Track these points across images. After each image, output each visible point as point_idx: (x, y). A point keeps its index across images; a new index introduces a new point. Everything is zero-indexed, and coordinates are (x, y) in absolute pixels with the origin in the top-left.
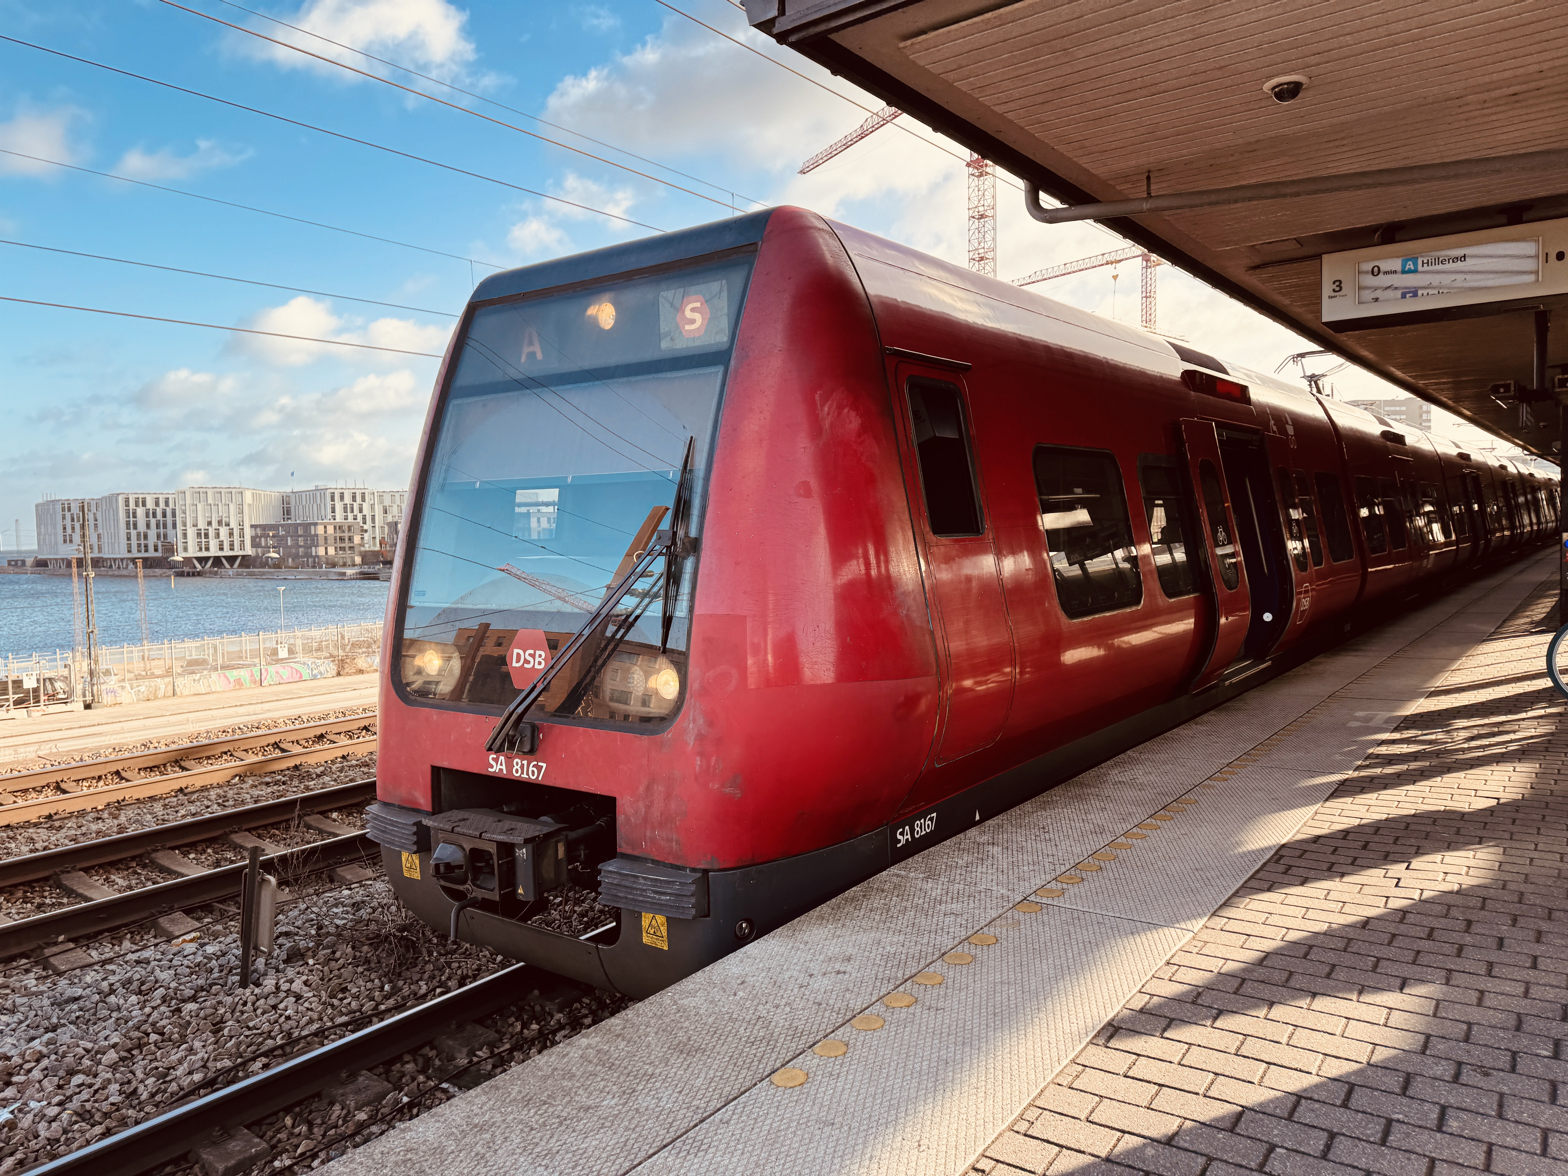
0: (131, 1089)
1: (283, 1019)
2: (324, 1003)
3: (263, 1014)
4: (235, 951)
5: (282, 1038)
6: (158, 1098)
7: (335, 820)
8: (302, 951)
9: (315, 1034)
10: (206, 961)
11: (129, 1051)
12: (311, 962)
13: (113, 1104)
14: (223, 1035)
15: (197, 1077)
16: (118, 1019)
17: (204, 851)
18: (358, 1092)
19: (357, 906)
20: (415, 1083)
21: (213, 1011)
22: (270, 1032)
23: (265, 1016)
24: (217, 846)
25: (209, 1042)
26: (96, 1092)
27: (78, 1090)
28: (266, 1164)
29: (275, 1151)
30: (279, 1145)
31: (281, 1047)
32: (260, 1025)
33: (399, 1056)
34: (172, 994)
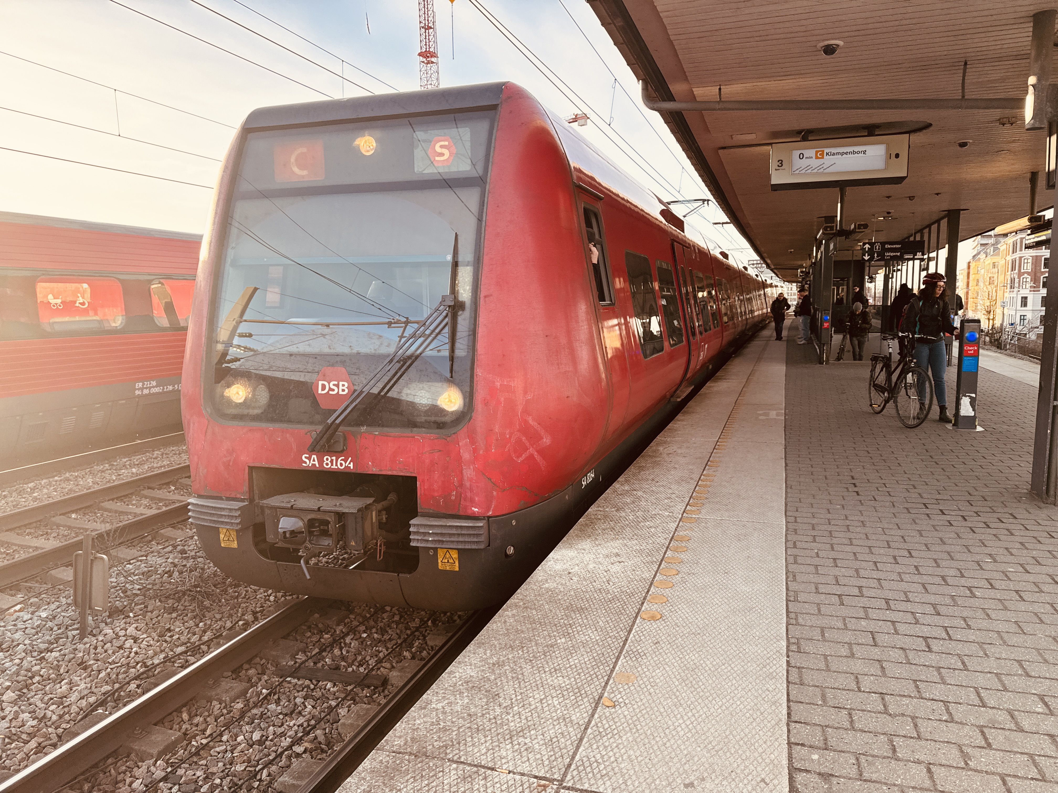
0: (42, 715)
1: (132, 655)
2: (158, 641)
3: (114, 653)
4: (62, 614)
5: (141, 667)
6: (67, 717)
7: (74, 519)
8: (121, 608)
9: (165, 662)
10: (44, 623)
12: (131, 615)
13: (32, 727)
14: (92, 670)
15: (92, 699)
18: (227, 691)
19: (146, 574)
20: (263, 681)
21: (72, 656)
22: (128, 664)
23: (117, 654)
25: (83, 676)
26: (11, 720)
28: (187, 745)
29: (187, 737)
30: (188, 732)
31: (144, 672)
32: (117, 660)
33: (241, 667)
34: (30, 648)
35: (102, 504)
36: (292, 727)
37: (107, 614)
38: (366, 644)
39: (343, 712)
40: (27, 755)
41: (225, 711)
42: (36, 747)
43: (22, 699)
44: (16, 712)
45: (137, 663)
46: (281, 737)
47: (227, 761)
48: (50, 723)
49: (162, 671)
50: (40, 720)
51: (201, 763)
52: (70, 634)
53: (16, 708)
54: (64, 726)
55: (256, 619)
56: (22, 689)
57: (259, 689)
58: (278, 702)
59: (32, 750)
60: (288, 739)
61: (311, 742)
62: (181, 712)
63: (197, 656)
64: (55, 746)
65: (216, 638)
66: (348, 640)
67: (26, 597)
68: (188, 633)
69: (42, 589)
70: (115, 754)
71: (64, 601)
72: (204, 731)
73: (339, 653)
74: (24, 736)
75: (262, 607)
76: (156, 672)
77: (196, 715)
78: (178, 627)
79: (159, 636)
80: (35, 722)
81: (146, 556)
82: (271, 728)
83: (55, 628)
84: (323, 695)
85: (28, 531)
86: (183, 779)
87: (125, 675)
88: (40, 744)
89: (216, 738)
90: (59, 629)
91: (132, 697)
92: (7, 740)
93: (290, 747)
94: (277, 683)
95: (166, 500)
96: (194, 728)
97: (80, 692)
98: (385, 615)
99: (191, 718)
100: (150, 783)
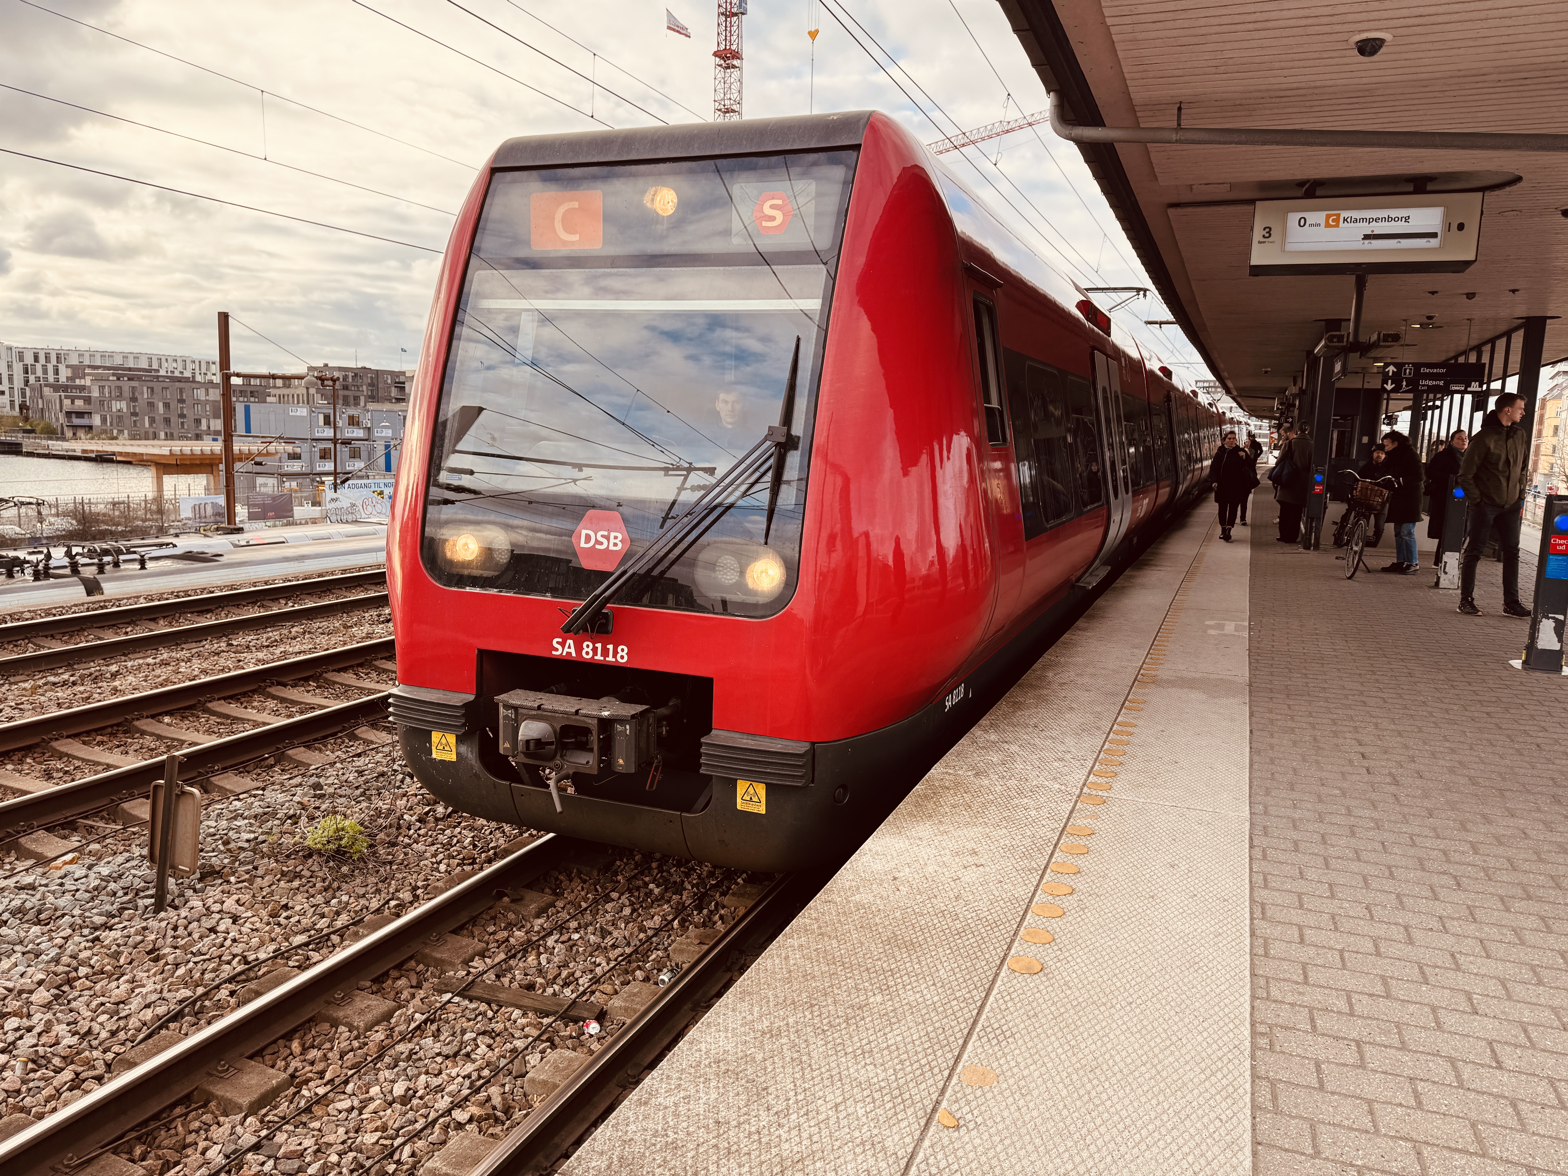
0: (86, 1029)
2: (268, 924)
3: (201, 938)
4: (133, 871)
5: (239, 962)
6: (122, 1035)
7: (168, 724)
8: (218, 869)
9: (275, 957)
11: (58, 987)
12: (233, 879)
13: (70, 1047)
14: (167, 964)
15: (161, 1010)
16: (24, 954)
17: (21, 762)
18: (361, 1012)
19: (261, 818)
20: (418, 998)
21: (139, 938)
22: (220, 957)
23: (205, 940)
24: (35, 755)
25: (152, 972)
26: (40, 1034)
27: (18, 1035)
28: (295, 1094)
29: (295, 1081)
30: (298, 1074)
31: (242, 973)
32: (204, 950)
33: (386, 974)
34: (80, 922)
35: (209, 705)
36: (454, 1079)
37: (198, 875)
38: (578, 952)
39: (533, 1059)
40: (57, 1091)
41: (356, 1044)
42: (73, 1080)
43: (60, 1001)
44: (49, 1020)
45: (235, 956)
46: (436, 1092)
47: (352, 1125)
48: (97, 1042)
49: (269, 972)
50: (83, 1037)
51: (312, 1125)
52: (141, 903)
53: (49, 1016)
54: (116, 1049)
55: (416, 898)
56: (61, 985)
57: (409, 1012)
58: (436, 1035)
59: (66, 1083)
60: (446, 1097)
61: (482, 1104)
62: (291, 1040)
63: (324, 951)
64: (99, 1080)
65: (353, 924)
66: (550, 942)
67: (84, 842)
68: (314, 914)
69: (108, 831)
70: (186, 1100)
71: (136, 851)
72: (321, 1074)
73: (535, 962)
74: (56, 1061)
75: (426, 880)
76: (260, 973)
77: (313, 1047)
78: (300, 903)
79: (270, 916)
80: (75, 1040)
81: (263, 789)
82: (423, 1078)
83: (120, 893)
84: (506, 1029)
85: (99, 738)
86: (282, 1151)
87: (212, 975)
88: (77, 1074)
89: (338, 1086)
90: (126, 894)
91: (222, 1008)
92: (30, 1066)
93: (449, 1112)
94: (438, 1005)
95: (302, 703)
96: (308, 1068)
97: (144, 997)
98: (609, 906)
99: (305, 1050)
100: (235, 1152)
